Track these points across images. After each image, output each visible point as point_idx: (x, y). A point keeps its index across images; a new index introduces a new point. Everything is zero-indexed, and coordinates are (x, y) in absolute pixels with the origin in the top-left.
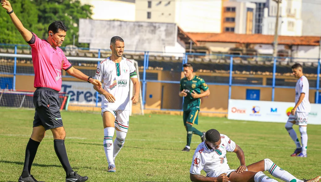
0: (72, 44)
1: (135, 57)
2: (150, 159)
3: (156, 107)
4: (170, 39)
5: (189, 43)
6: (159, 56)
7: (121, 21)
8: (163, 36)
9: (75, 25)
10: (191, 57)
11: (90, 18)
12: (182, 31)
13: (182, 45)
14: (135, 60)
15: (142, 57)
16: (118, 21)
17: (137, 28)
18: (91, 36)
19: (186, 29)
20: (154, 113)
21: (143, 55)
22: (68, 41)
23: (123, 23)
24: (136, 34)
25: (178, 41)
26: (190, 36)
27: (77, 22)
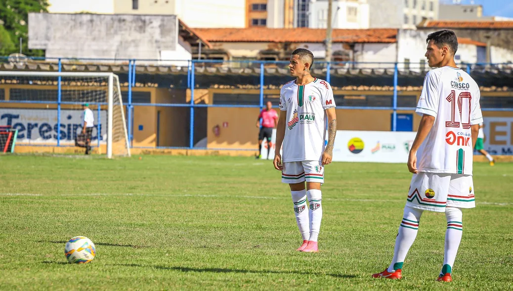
0: (17, 51)
1: (115, 69)
2: (140, 222)
3: (149, 143)
4: (168, 39)
5: (197, 45)
6: (152, 66)
7: (92, 14)
8: (157, 36)
9: (23, 23)
10: (201, 66)
11: (45, 11)
12: (186, 27)
13: (186, 49)
14: (115, 73)
15: (125, 68)
16: (87, 13)
17: (116, 24)
18: (48, 39)
19: (191, 24)
20: (147, 153)
21: (127, 66)
22: (13, 48)
23: (95, 17)
24: (116, 33)
25: (179, 43)
26: (198, 34)
27: (26, 18)
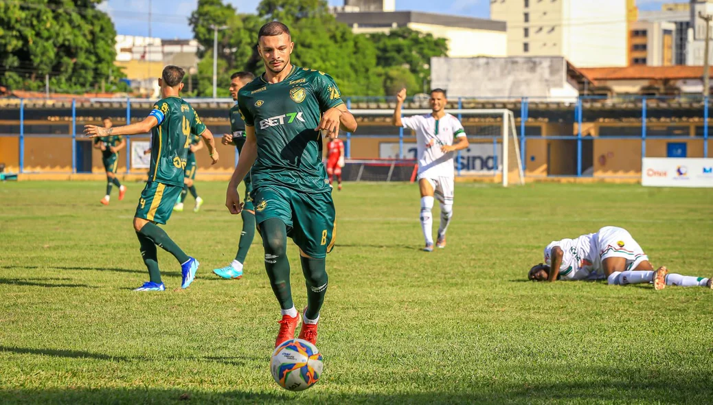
0: (422, 92)
1: (509, 106)
2: (537, 245)
3: (540, 173)
4: (556, 78)
5: (583, 83)
6: (542, 103)
7: (487, 58)
8: (546, 74)
9: (426, 66)
10: (586, 102)
11: (446, 56)
12: (573, 67)
13: (574, 86)
14: (510, 109)
15: (518, 105)
16: (483, 57)
17: (510, 66)
18: (448, 80)
19: (578, 63)
20: (538, 181)
21: (520, 103)
22: (417, 88)
23: (490, 61)
24: (509, 73)
25: (568, 81)
26: (584, 73)
27: (429, 62)
